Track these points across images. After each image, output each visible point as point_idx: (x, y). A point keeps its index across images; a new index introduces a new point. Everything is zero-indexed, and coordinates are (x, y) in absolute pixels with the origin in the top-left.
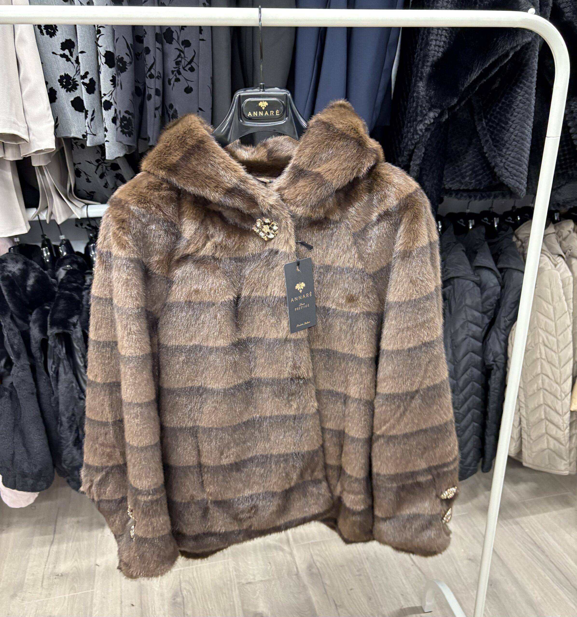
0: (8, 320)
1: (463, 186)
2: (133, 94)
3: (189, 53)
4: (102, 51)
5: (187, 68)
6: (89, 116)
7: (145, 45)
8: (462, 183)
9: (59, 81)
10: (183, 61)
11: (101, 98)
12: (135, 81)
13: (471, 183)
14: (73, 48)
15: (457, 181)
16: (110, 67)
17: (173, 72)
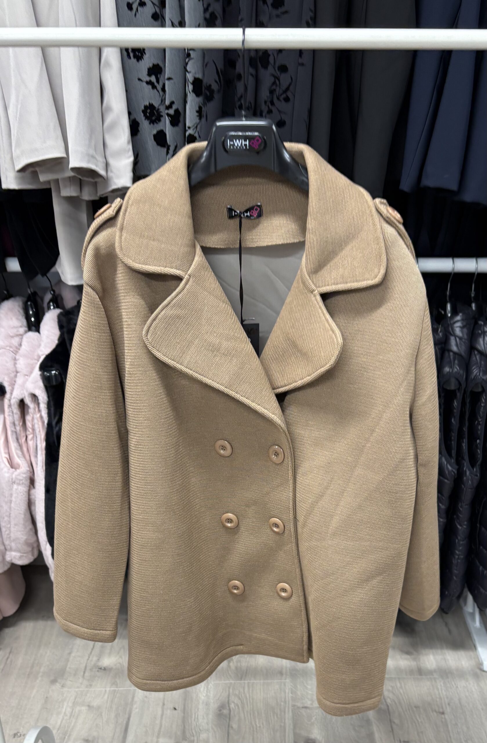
3: (285, 80)
4: (190, 78)
5: (282, 98)
6: (171, 152)
7: (237, 71)
9: (143, 111)
10: (278, 89)
11: (185, 131)
14: (161, 74)
16: (198, 95)
17: (265, 102)
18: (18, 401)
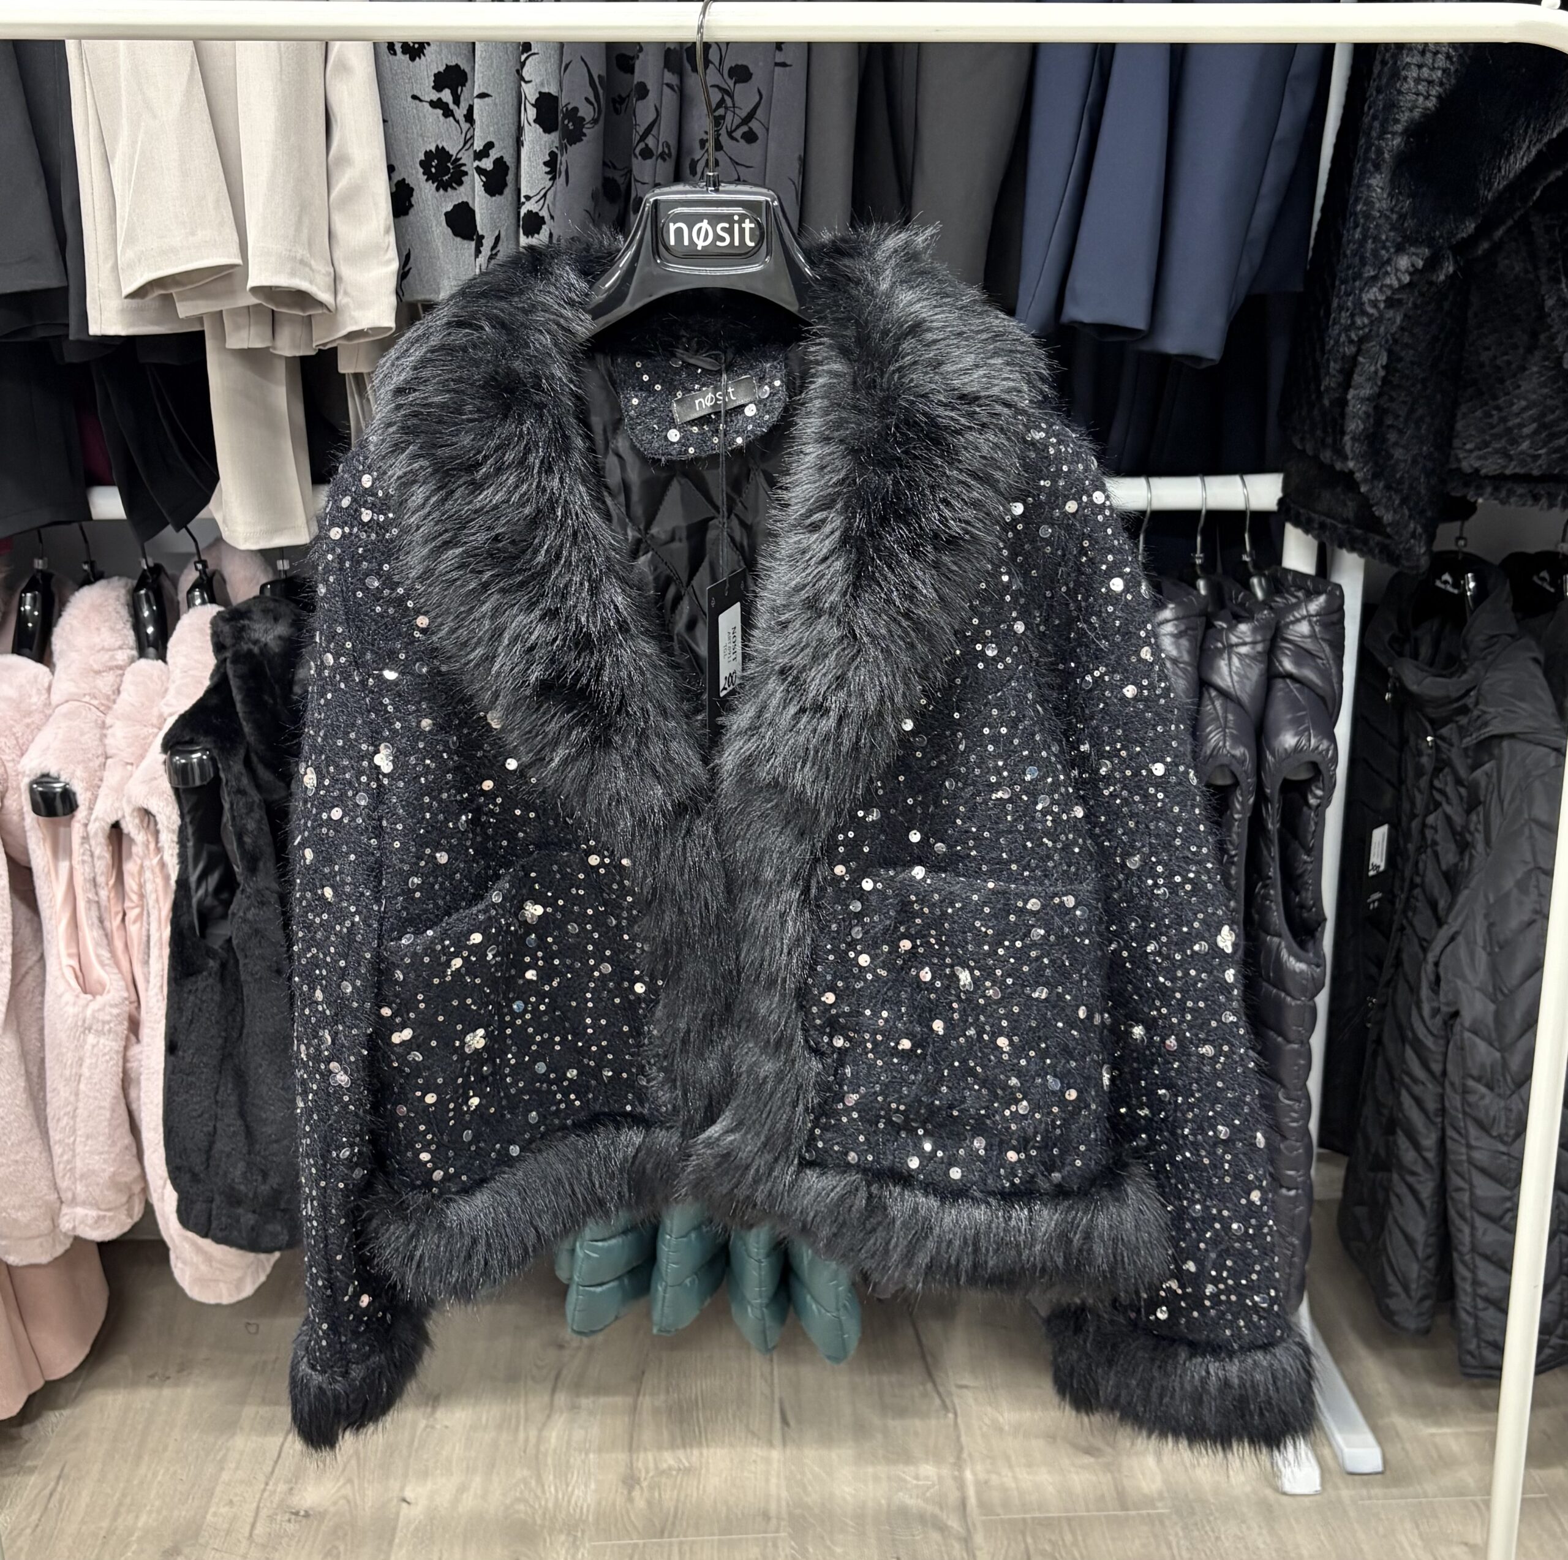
0: (238, 767)
1: (1513, 463)
2: (594, 196)
3: (745, 97)
4: (530, 93)
5: (738, 134)
6: (486, 250)
7: (638, 77)
8: (1510, 458)
9: (422, 163)
10: (729, 116)
11: (519, 205)
12: (605, 164)
13: (1536, 458)
14: (463, 85)
15: (1496, 451)
16: (547, 130)
17: (703, 143)
18: (107, 828)
